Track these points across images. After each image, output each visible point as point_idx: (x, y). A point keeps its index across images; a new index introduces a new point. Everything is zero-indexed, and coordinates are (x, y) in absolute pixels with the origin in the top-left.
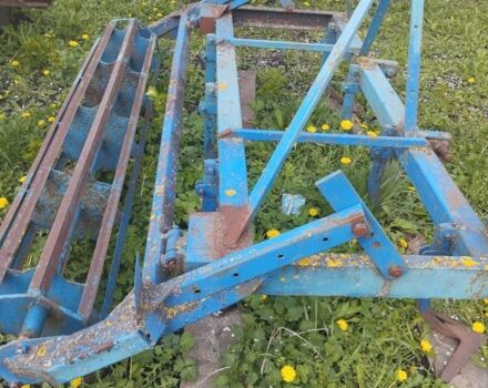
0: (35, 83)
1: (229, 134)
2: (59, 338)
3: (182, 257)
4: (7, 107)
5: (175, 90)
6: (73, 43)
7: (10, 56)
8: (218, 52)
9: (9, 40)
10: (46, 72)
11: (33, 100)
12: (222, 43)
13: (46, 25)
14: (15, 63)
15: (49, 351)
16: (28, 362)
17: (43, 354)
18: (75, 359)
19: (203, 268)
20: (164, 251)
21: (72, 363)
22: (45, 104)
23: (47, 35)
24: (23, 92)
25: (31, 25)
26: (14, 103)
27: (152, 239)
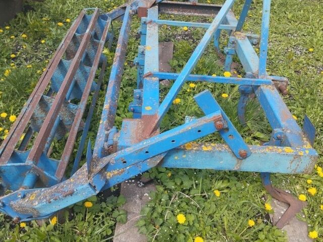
0: (36, 48)
1: (150, 75)
2: (43, 189)
3: (116, 143)
4: (18, 61)
5: (120, 50)
6: (60, 24)
7: (21, 32)
8: (148, 28)
9: (21, 22)
10: (43, 41)
11: (35, 58)
12: (151, 22)
13: (44, 13)
14: (24, 36)
15: (37, 197)
16: (24, 203)
17: (33, 199)
18: (52, 200)
19: (128, 148)
20: (106, 141)
21: (50, 202)
22: (41, 60)
23: (44, 19)
24: (28, 53)
25: (35, 13)
26: (22, 60)
27: (100, 134)
